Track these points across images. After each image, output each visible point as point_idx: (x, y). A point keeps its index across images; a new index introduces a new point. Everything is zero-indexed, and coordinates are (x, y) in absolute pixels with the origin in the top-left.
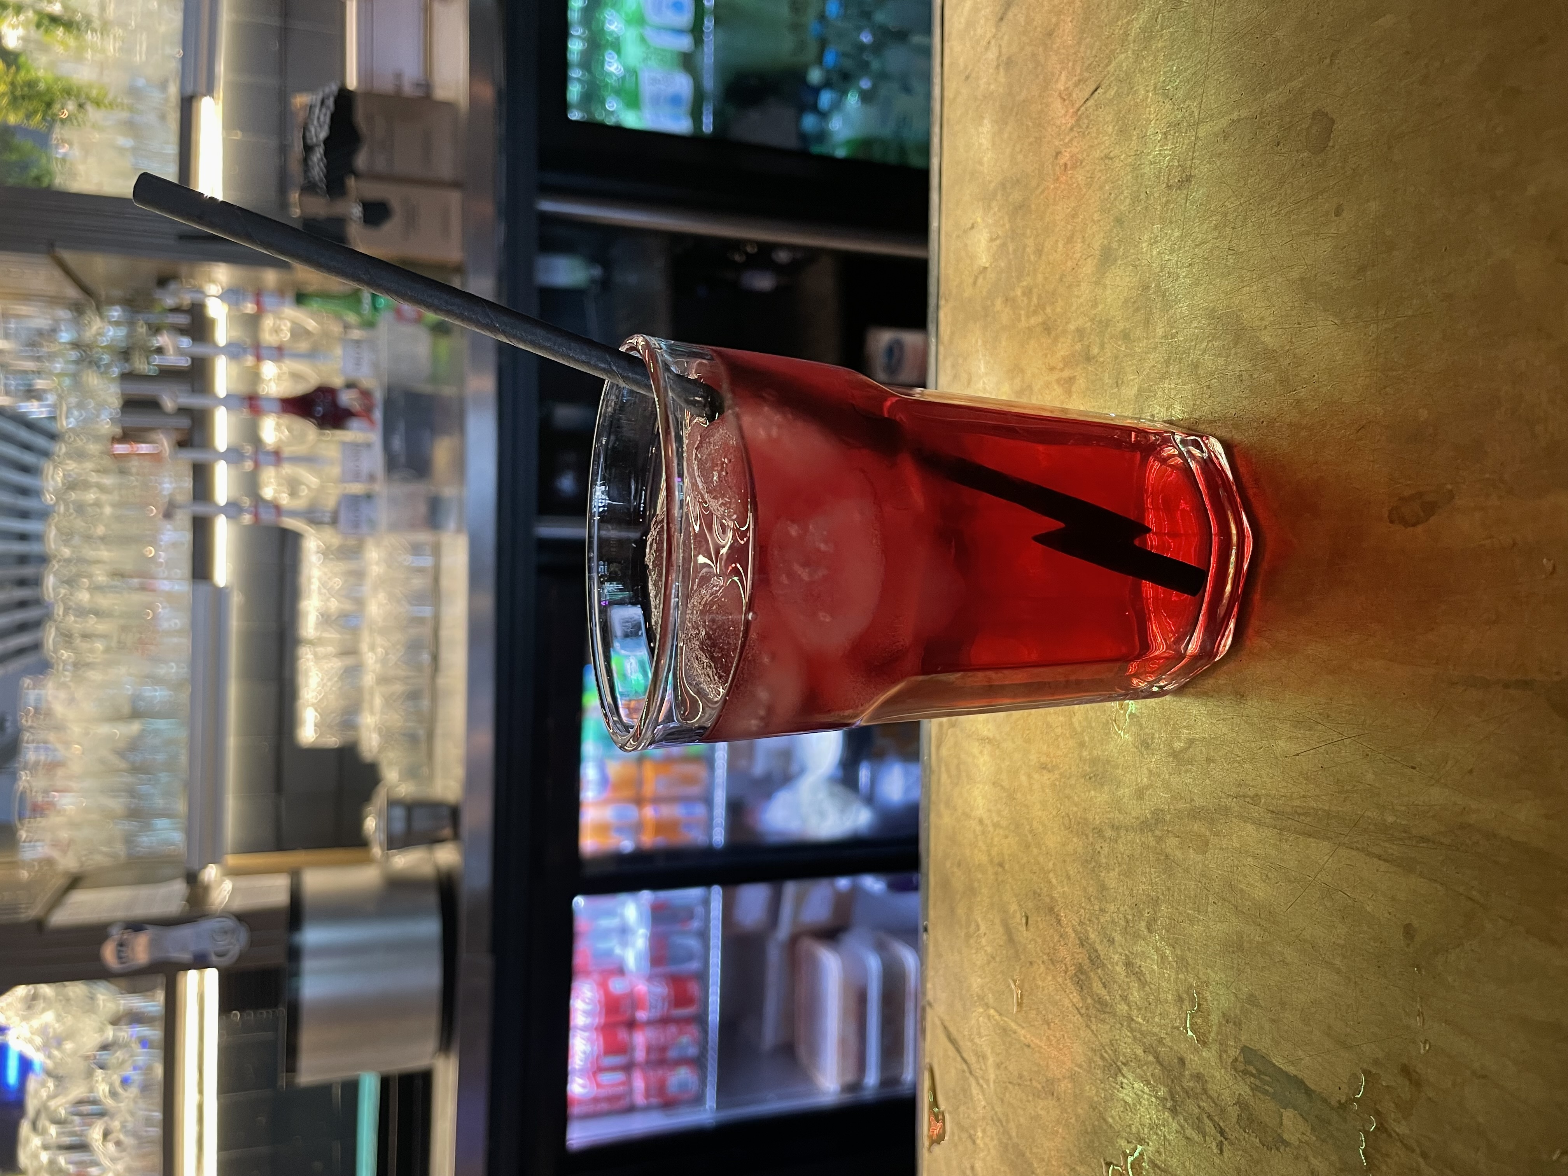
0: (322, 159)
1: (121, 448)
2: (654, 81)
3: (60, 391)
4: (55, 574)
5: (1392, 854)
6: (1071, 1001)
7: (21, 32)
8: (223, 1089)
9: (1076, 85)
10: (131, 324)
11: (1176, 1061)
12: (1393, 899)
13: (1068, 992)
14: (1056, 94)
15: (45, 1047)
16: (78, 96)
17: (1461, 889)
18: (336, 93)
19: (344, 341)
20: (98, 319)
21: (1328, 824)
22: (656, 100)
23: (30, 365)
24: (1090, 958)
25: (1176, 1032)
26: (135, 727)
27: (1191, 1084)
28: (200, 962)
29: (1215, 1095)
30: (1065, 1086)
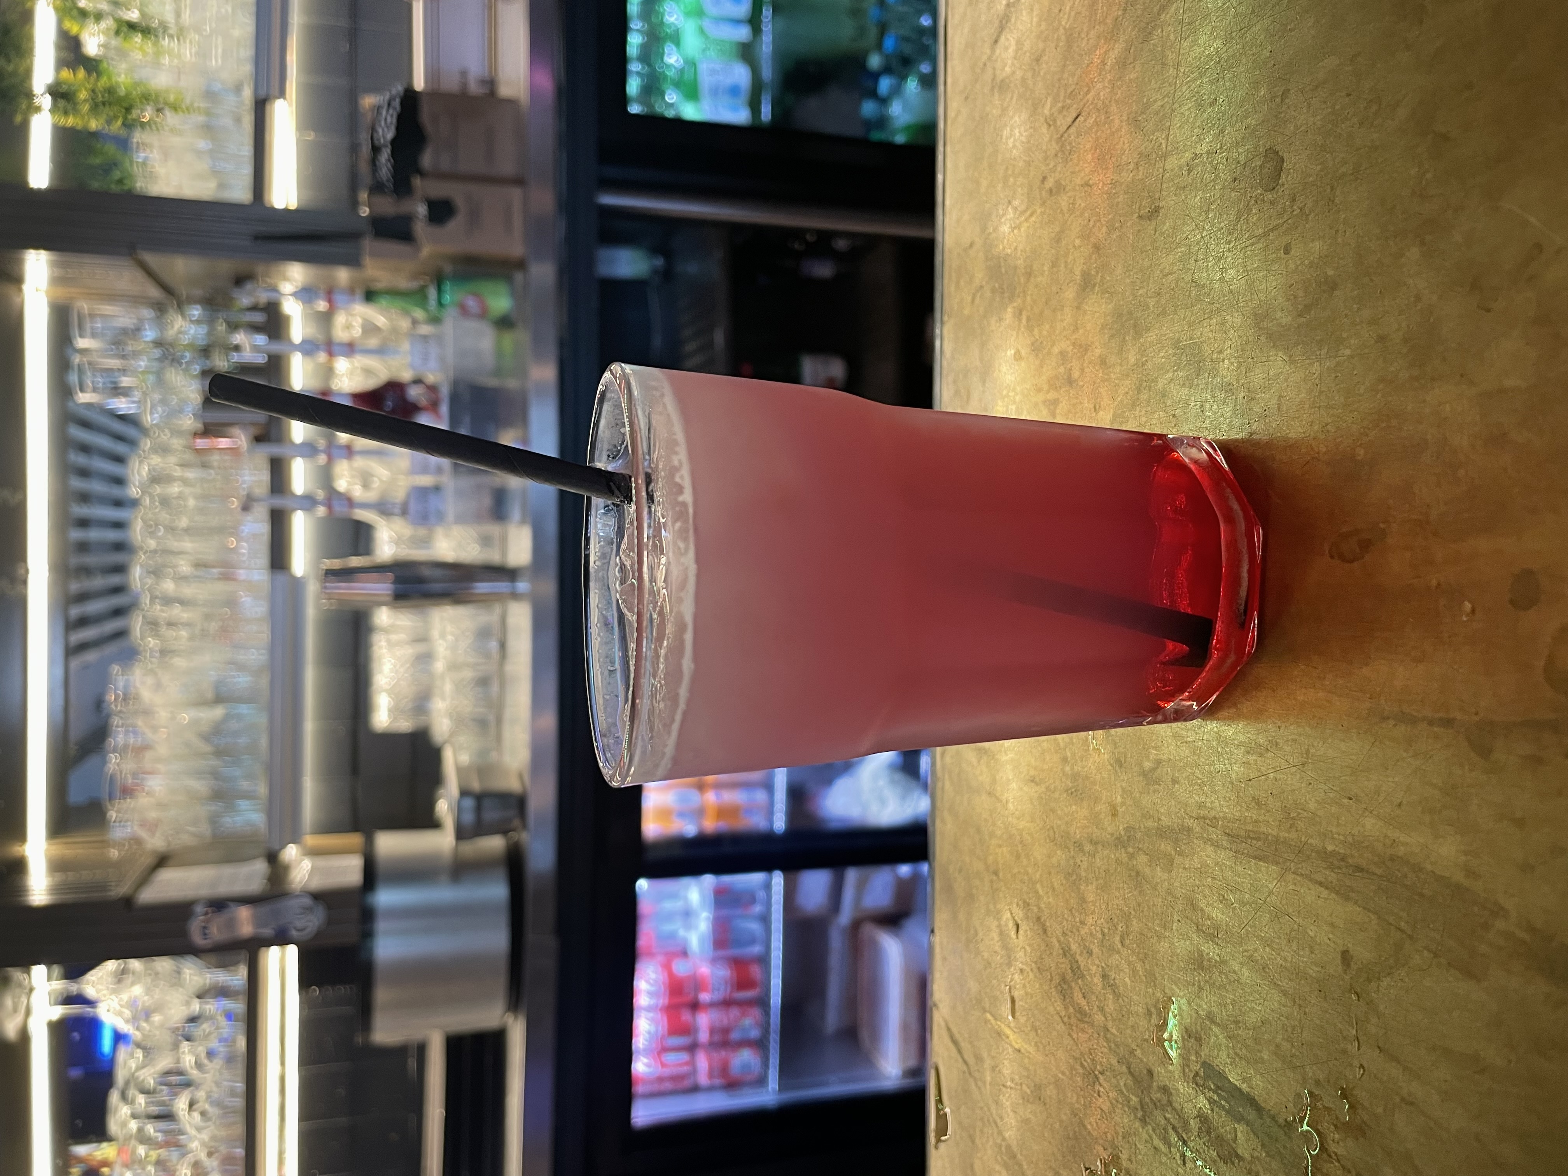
0: (389, 160)
1: (201, 443)
2: (713, 72)
3: (145, 389)
4: (141, 566)
5: (1331, 882)
6: (1055, 1010)
7: (102, 39)
8: (305, 1060)
9: (1060, 112)
10: (211, 322)
11: (1145, 1072)
12: (1332, 925)
13: (1053, 1000)
14: (1042, 120)
15: (134, 1020)
16: (156, 101)
17: (1391, 919)
18: (402, 93)
19: (412, 336)
20: (180, 317)
21: (1276, 849)
22: (715, 92)
23: (114, 363)
24: (1071, 968)
25: (1145, 1045)
26: (218, 712)
27: (1158, 1095)
28: (282, 940)
29: (1178, 1107)
30: (1050, 1092)
